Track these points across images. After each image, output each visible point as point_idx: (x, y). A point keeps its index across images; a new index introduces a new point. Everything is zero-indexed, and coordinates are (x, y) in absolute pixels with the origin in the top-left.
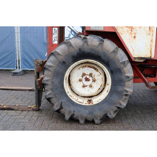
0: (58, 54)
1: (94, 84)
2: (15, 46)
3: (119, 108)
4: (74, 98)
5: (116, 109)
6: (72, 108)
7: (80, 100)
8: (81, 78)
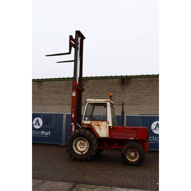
0: (71, 135)
1: (84, 147)
3: (91, 155)
6: (75, 155)
7: (78, 152)
8: (80, 144)
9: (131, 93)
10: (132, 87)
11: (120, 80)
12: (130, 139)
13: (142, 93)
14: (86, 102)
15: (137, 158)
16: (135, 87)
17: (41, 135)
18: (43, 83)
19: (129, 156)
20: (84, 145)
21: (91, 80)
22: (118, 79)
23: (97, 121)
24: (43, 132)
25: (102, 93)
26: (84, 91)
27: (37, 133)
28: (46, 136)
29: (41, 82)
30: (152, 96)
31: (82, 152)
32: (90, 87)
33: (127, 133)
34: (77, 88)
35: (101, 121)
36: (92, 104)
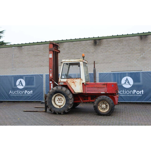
0: (50, 92)
1: (62, 102)
2: (43, 90)
3: (68, 109)
4: (55, 106)
5: (67, 109)
6: (54, 109)
7: (57, 107)
8: (58, 100)
9: (103, 52)
10: (103, 48)
11: (92, 41)
12: (101, 93)
13: (112, 52)
14: (62, 63)
15: (107, 109)
16: (106, 47)
17: (25, 94)
18: (23, 48)
19: (101, 108)
20: (62, 100)
21: (66, 43)
22: (91, 41)
23: (72, 78)
24: (26, 91)
25: (77, 54)
26: (59, 52)
27: (21, 92)
28: (29, 94)
29: (21, 46)
30: (122, 54)
31: (60, 106)
32: (66, 49)
33: (99, 88)
34: (53, 50)
35: (75, 79)
36: (67, 64)
